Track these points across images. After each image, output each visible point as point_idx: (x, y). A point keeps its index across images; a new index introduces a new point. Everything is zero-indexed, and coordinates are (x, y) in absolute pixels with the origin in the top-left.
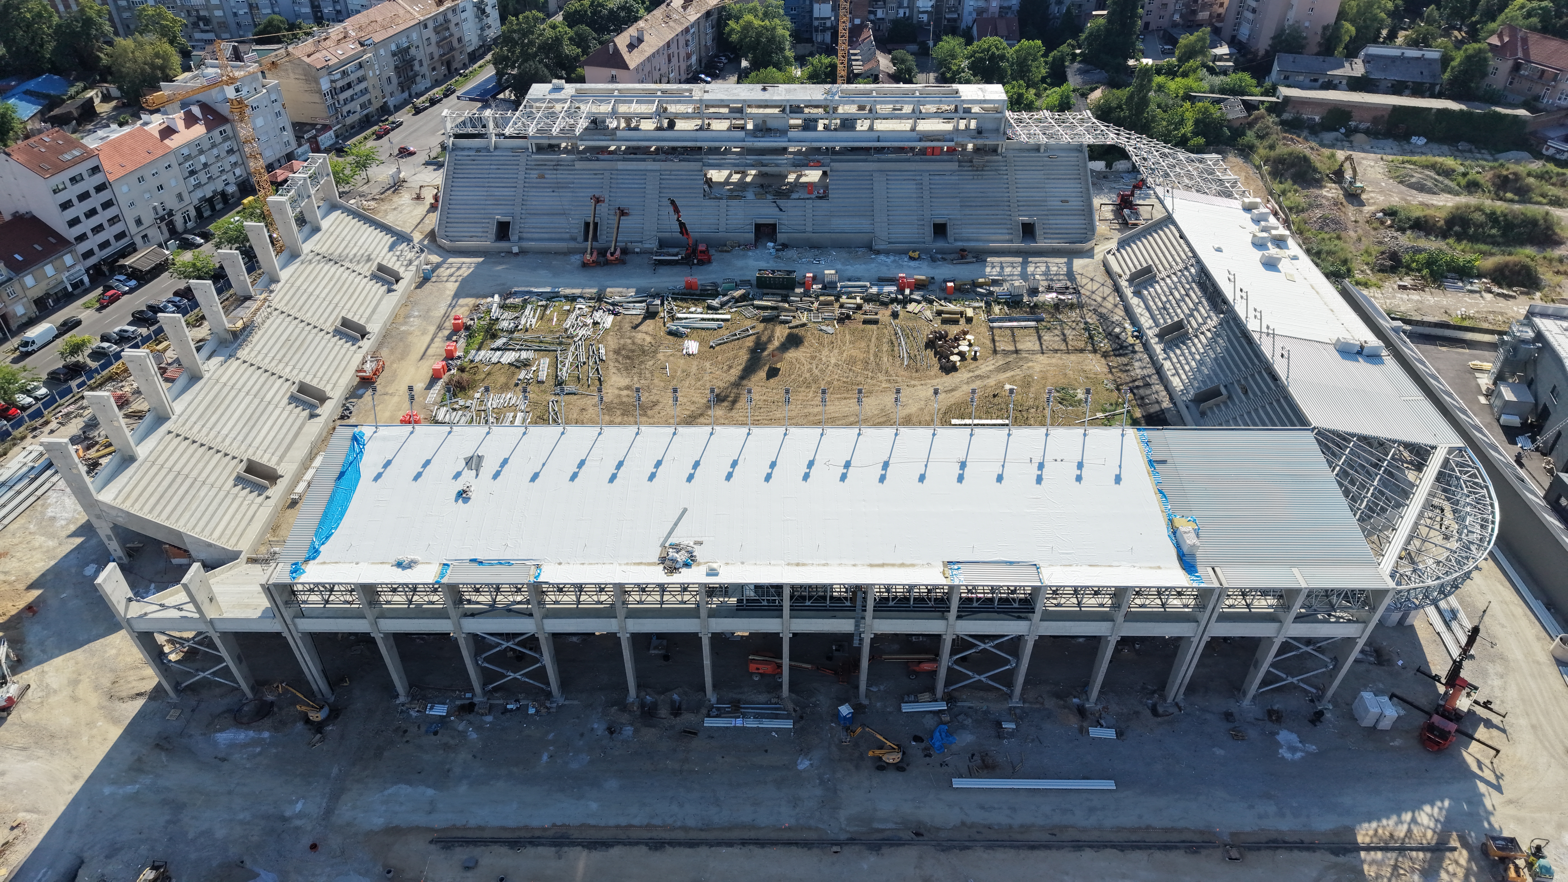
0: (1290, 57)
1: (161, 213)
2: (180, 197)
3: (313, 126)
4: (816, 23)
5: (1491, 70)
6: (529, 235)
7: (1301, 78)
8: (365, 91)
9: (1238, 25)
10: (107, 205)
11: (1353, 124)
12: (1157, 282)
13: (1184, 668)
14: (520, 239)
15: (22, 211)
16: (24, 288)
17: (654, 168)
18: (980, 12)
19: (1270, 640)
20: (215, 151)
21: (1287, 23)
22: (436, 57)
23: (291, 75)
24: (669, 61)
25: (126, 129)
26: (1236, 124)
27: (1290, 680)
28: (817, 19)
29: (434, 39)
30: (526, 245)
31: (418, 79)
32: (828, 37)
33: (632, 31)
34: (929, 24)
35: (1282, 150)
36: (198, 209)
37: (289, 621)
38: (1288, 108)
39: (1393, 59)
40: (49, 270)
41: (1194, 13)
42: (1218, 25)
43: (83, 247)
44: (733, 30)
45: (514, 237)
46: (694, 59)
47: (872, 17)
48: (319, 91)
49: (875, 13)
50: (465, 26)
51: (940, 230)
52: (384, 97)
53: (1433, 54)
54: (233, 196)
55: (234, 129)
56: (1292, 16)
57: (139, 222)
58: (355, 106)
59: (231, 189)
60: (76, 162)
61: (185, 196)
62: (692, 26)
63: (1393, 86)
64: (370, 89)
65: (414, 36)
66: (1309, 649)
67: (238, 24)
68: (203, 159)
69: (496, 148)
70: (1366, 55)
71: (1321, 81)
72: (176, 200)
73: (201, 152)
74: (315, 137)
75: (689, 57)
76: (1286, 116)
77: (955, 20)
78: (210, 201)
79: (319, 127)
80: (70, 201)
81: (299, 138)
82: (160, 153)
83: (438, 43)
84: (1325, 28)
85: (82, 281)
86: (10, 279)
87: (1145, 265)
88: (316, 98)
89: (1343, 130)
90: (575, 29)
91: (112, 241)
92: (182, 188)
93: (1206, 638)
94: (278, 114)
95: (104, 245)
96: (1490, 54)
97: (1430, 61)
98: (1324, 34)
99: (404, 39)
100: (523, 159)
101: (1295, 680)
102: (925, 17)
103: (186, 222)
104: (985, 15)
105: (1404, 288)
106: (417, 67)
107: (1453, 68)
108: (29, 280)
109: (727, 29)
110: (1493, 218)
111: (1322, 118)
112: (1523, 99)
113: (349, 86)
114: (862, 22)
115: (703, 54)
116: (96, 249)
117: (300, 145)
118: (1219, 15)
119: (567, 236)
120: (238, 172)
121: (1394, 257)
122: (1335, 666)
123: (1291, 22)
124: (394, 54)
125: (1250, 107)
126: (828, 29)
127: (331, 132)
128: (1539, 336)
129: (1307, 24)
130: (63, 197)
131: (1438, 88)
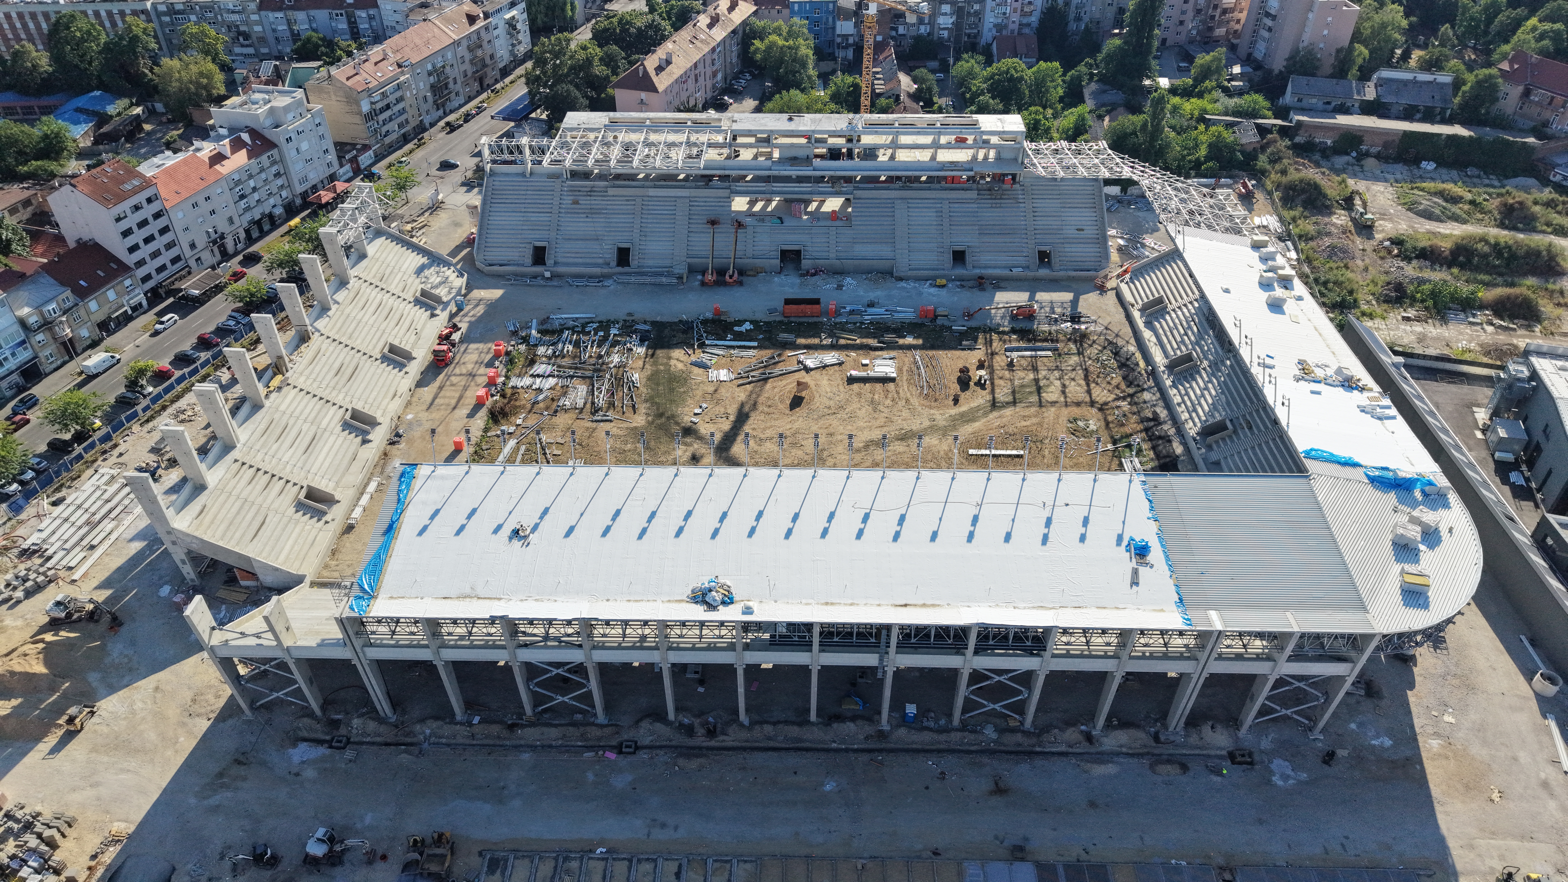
0: (1303, 80)
1: (214, 236)
2: (231, 220)
3: (353, 146)
4: (839, 40)
5: (1501, 95)
6: (564, 260)
7: (1314, 101)
8: (403, 111)
9: (1253, 43)
10: (164, 231)
11: (1364, 148)
12: (1168, 313)
13: (1185, 701)
14: (556, 263)
15: (86, 237)
16: (89, 313)
17: (684, 194)
18: (999, 27)
19: (1265, 677)
20: (263, 176)
21: (1301, 45)
22: (469, 74)
23: (333, 97)
24: (696, 80)
25: (181, 156)
26: (1249, 149)
27: (1284, 712)
28: (839, 36)
29: (468, 56)
30: (561, 269)
31: (453, 95)
32: (850, 54)
33: (661, 53)
34: (949, 40)
35: (1294, 175)
36: (247, 232)
37: (358, 650)
38: (1301, 132)
39: (1405, 83)
40: (111, 295)
41: (1211, 29)
42: (1235, 41)
43: (141, 272)
44: (758, 49)
45: (549, 262)
46: (720, 76)
47: (894, 33)
48: (360, 113)
49: (896, 29)
50: (497, 43)
51: (959, 257)
52: (420, 115)
53: (1445, 78)
54: (280, 216)
55: (280, 153)
56: (1307, 38)
57: (193, 246)
58: (393, 126)
59: (279, 211)
60: (136, 191)
61: (236, 219)
62: (718, 45)
63: (1405, 109)
64: (408, 109)
65: (449, 55)
66: (1301, 685)
67: (277, 39)
68: (252, 183)
69: (531, 174)
70: (1379, 79)
71: (1333, 104)
72: (227, 223)
73: (251, 177)
74: (355, 157)
75: (714, 74)
76: (1298, 139)
77: (975, 36)
78: (258, 223)
79: (359, 147)
80: (131, 228)
81: (340, 158)
82: (212, 179)
83: (471, 61)
84: (1338, 51)
85: (140, 304)
86: (77, 305)
87: (1157, 295)
88: (358, 119)
89: (1354, 154)
90: (605, 49)
91: (169, 264)
92: (232, 211)
93: (1205, 675)
94: (322, 137)
95: (161, 269)
96: (1500, 80)
97: (1442, 86)
98: (1337, 56)
99: (440, 59)
100: (557, 184)
101: (1289, 712)
102: (946, 34)
103: (236, 245)
104: (1004, 32)
105: (1407, 319)
106: (451, 85)
107: (1464, 92)
108: (93, 305)
109: (752, 48)
110: (1497, 249)
111: (1334, 142)
112: (1533, 124)
113: (388, 107)
114: (884, 39)
115: (729, 71)
116: (154, 273)
117: (341, 166)
118: (1236, 31)
119: (601, 261)
120: (284, 194)
121: (1399, 287)
122: (1326, 700)
123: (1305, 44)
124: (430, 74)
125: (1262, 130)
126: (851, 45)
127: (371, 152)
128: (1534, 375)
129: (1321, 46)
130: (124, 225)
131: (1449, 112)
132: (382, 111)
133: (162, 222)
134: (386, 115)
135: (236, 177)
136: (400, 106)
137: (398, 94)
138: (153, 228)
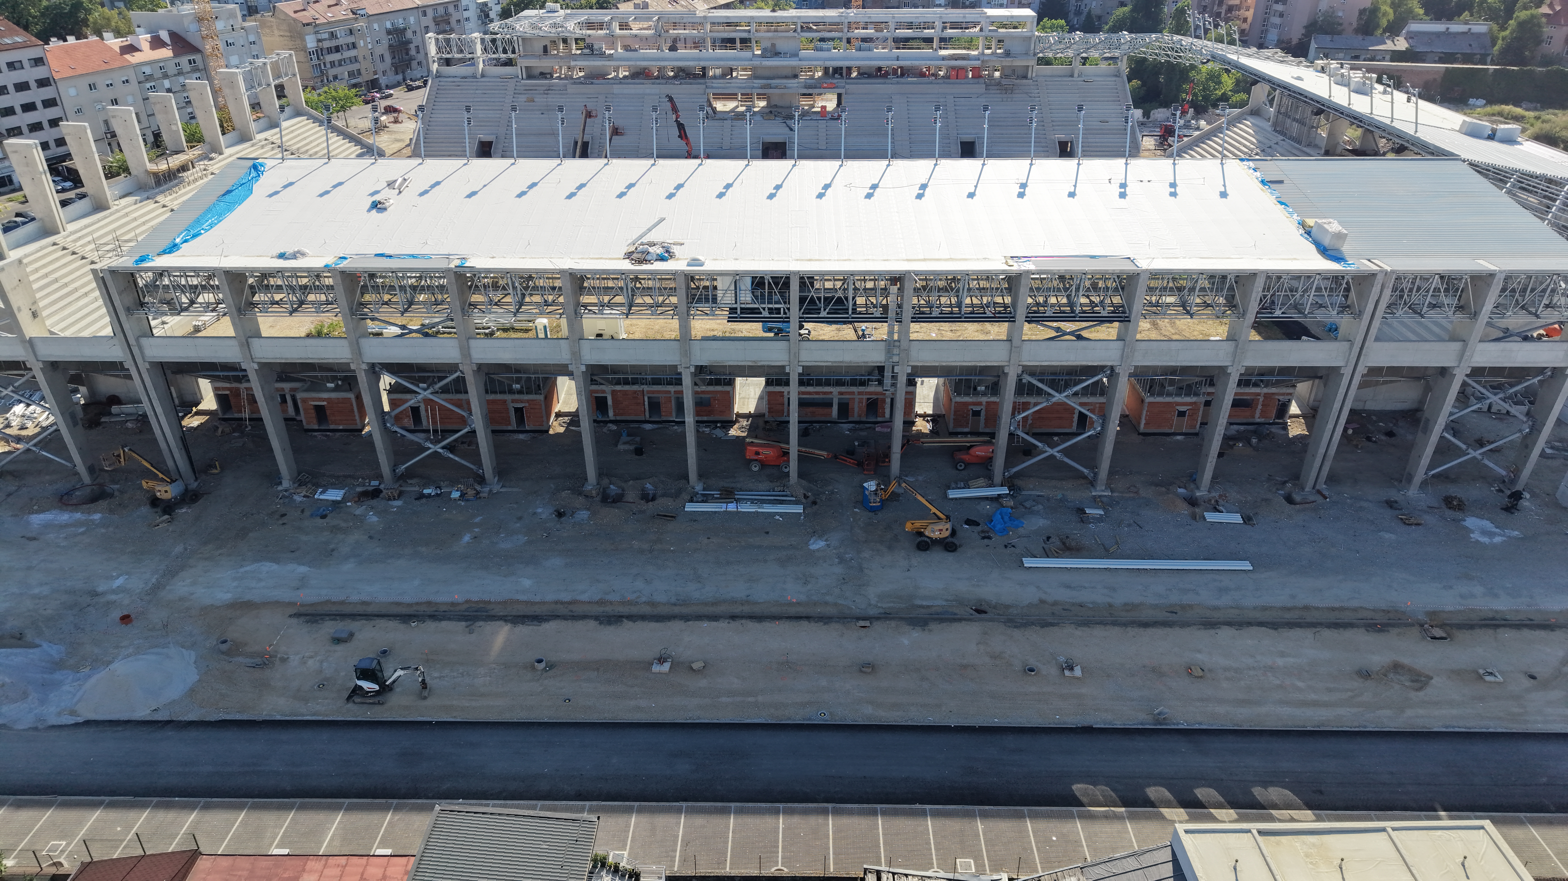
0: (1327, 37)
5: (1545, 36)
7: (1341, 55)
8: (355, 59)
10: (49, 103)
19: (1447, 374)
20: (182, 79)
21: (1319, 13)
27: (1472, 454)
37: (132, 341)
39: (1438, 35)
51: (968, 148)
53: (1480, 28)
55: (204, 62)
56: (1324, 6)
60: (16, 46)
63: (1439, 54)
64: (361, 59)
65: (412, 20)
68: (167, 84)
69: (483, 76)
70: (1408, 32)
71: (1362, 58)
73: (166, 76)
80: (5, 87)
82: (117, 64)
88: (301, 57)
91: (52, 144)
96: (1542, 22)
97: (1478, 35)
99: (401, 21)
100: (511, 84)
101: (1478, 454)
107: (1504, 38)
123: (1324, 12)
124: (389, 32)
131: (1489, 59)
132: (330, 51)
133: (47, 93)
134: (336, 57)
135: (148, 70)
136: (352, 53)
137: (351, 39)
138: (36, 95)
